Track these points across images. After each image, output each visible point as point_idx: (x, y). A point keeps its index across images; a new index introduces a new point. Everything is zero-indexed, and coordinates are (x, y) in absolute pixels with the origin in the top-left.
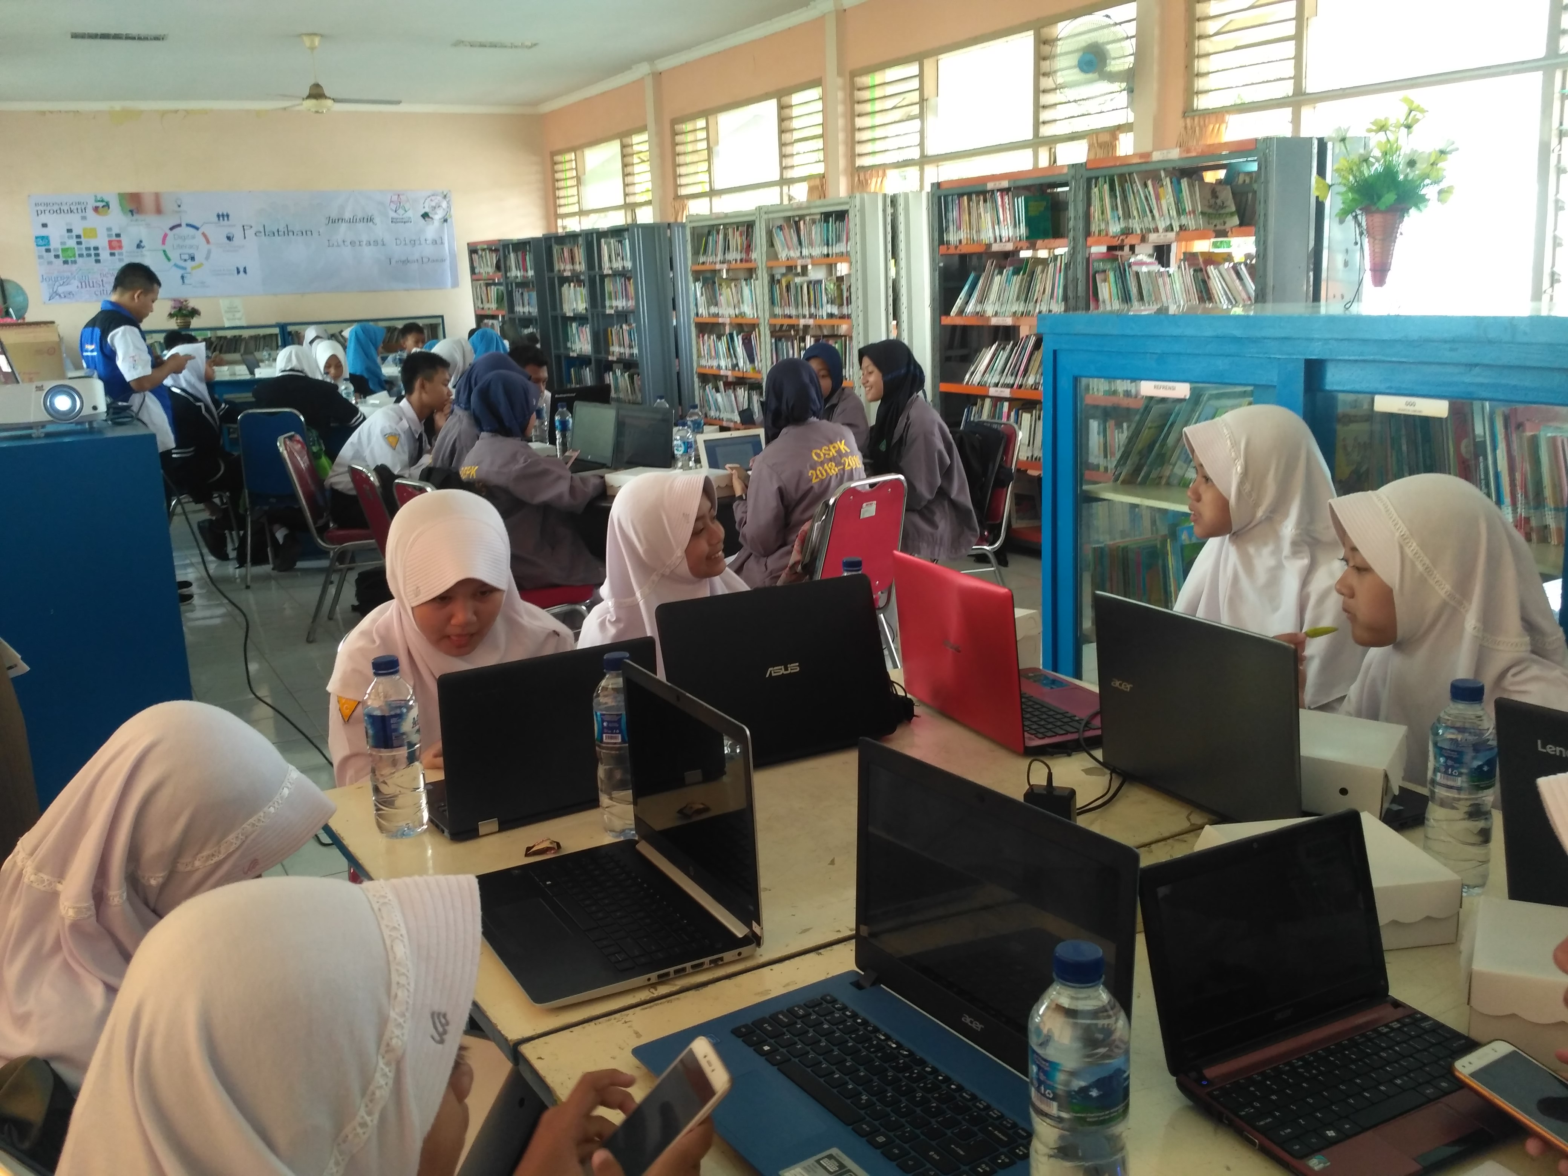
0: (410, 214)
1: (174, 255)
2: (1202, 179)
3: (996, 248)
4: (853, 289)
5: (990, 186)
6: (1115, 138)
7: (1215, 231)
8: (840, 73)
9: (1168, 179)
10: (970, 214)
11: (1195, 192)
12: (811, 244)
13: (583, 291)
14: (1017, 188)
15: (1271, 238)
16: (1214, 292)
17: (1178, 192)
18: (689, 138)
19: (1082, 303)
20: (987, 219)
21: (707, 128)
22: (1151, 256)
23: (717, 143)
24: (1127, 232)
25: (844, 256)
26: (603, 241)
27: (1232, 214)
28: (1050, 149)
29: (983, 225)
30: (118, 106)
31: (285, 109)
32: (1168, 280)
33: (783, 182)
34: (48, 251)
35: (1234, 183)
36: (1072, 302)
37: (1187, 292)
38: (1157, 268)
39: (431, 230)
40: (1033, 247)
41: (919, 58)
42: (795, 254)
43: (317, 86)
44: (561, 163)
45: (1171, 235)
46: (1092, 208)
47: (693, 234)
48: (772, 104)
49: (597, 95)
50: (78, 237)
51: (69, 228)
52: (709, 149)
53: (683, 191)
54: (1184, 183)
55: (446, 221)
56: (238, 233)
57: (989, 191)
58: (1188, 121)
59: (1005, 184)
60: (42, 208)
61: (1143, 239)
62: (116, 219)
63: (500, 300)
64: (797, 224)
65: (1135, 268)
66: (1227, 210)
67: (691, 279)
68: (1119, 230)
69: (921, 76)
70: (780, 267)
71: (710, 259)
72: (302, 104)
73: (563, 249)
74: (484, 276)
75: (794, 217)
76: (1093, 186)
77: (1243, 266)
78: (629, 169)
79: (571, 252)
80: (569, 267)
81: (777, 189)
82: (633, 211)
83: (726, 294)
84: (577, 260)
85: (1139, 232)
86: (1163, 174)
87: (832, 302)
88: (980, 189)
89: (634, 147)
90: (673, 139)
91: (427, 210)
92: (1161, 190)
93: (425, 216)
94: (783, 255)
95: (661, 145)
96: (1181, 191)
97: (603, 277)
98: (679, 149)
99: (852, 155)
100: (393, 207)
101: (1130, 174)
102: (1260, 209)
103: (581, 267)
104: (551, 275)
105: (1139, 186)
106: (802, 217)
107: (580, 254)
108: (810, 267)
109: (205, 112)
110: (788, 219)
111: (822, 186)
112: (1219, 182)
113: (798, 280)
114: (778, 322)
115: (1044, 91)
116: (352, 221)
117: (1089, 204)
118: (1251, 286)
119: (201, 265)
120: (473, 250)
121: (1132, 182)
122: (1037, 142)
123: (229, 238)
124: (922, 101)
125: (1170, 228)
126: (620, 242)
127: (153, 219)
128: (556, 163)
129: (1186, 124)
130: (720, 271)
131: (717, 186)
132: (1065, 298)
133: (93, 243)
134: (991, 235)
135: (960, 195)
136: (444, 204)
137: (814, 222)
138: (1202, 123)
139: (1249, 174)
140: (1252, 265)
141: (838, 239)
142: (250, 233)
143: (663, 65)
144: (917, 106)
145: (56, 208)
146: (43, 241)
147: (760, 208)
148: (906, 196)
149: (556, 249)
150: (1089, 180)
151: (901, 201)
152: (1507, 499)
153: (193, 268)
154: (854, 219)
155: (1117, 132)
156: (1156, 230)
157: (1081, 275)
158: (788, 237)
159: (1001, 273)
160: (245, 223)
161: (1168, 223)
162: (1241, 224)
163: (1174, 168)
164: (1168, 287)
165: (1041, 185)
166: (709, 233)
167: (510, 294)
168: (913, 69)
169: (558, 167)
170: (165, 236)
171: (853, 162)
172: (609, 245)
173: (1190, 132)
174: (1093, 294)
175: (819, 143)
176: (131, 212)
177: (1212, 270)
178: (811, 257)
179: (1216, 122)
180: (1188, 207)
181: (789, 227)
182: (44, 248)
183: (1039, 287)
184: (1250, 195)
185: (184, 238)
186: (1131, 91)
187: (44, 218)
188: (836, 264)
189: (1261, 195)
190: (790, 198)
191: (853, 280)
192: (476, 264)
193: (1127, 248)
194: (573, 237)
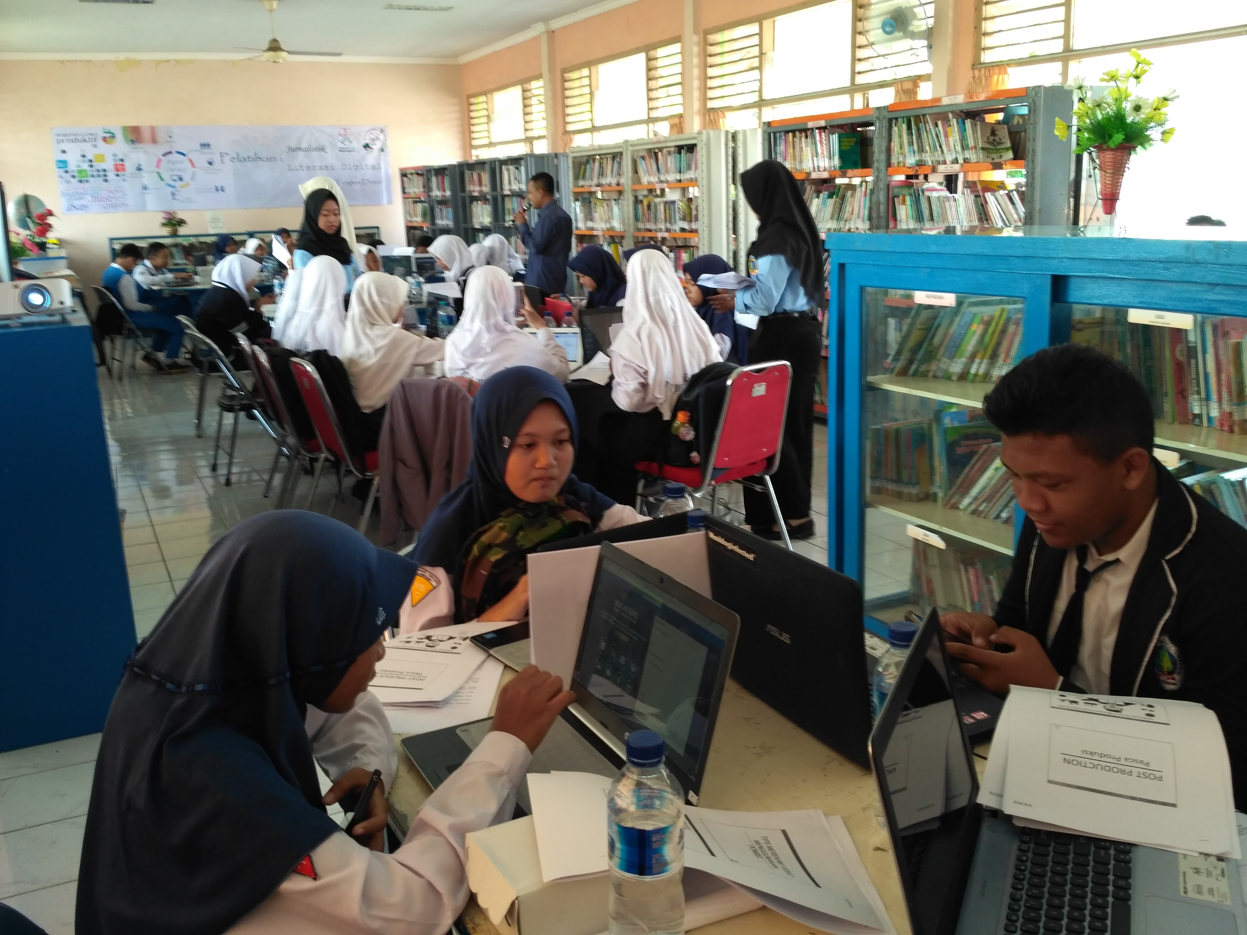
0: (354, 145)
1: (165, 176)
2: (984, 120)
3: (814, 176)
4: (700, 209)
5: (810, 125)
6: (916, 86)
7: (992, 164)
8: (696, 32)
9: (955, 120)
10: (794, 147)
11: (977, 131)
12: (667, 171)
13: (488, 208)
14: (832, 127)
15: (1038, 169)
16: (991, 214)
17: (962, 131)
18: (576, 84)
19: (883, 223)
20: (807, 151)
21: (590, 77)
22: (941, 184)
23: (597, 88)
24: (920, 164)
25: (694, 182)
26: (504, 167)
27: (1007, 149)
28: (864, 94)
29: (805, 157)
30: (122, 56)
31: (250, 59)
32: (952, 203)
33: (651, 120)
34: (67, 172)
35: (1010, 124)
36: (875, 221)
37: (969, 214)
38: (946, 193)
39: (371, 158)
40: (844, 175)
41: (759, 19)
42: (654, 179)
43: (275, 41)
44: (476, 104)
45: (957, 167)
46: (892, 144)
47: (574, 163)
48: (642, 56)
49: (504, 50)
50: (91, 161)
51: (83, 154)
52: (591, 94)
53: (570, 128)
54: (968, 123)
55: (382, 150)
56: (216, 159)
57: (809, 129)
58: (976, 72)
59: (822, 123)
60: (61, 138)
61: (934, 170)
62: (120, 147)
63: (424, 215)
64: (656, 154)
65: (927, 193)
66: (1003, 146)
67: (572, 198)
68: (914, 162)
69: (760, 34)
70: (643, 189)
71: (587, 183)
72: (262, 56)
73: (472, 174)
74: (413, 195)
75: (654, 149)
76: (894, 125)
77: (1015, 193)
78: (528, 110)
79: (479, 176)
80: (477, 188)
81: (645, 126)
82: (531, 143)
83: (600, 212)
84: (484, 183)
85: (930, 164)
86: (950, 115)
87: (684, 219)
88: (803, 127)
89: (532, 91)
90: (563, 85)
91: (368, 142)
92: (949, 129)
93: (367, 146)
94: (645, 179)
95: (553, 90)
96: (965, 130)
97: (504, 197)
98: (568, 93)
99: (705, 99)
100: (341, 138)
101: (924, 115)
102: (1029, 146)
103: (486, 189)
104: (463, 194)
105: (931, 125)
106: (661, 149)
107: (486, 177)
108: (667, 190)
109: (192, 62)
110: (649, 151)
111: (680, 123)
112: (998, 123)
113: (658, 200)
114: (640, 235)
115: (860, 47)
116: (307, 150)
117: (890, 140)
118: (1021, 209)
119: (188, 184)
120: (404, 174)
121: (926, 122)
122: (853, 89)
123: (210, 163)
124: (762, 54)
125: (955, 161)
126: (517, 168)
127: (148, 147)
128: (471, 104)
129: (974, 74)
130: (595, 193)
131: (597, 124)
132: (870, 218)
133: (102, 166)
134: (811, 165)
135: (787, 132)
136: (382, 137)
137: (669, 153)
138: (987, 74)
139: (1022, 116)
140: (1023, 192)
141: (689, 168)
142: (227, 159)
143: (555, 24)
144: (757, 59)
145: (72, 137)
146: (63, 164)
147: (626, 142)
148: (745, 132)
149: (467, 173)
150: (890, 120)
151: (740, 137)
152: (1214, 397)
153: (182, 187)
154: (701, 151)
155: (919, 81)
156: (945, 162)
157: (882, 198)
158: (649, 166)
159: (818, 197)
160: (223, 151)
161: (954, 157)
162: (1015, 158)
163: (962, 111)
164: (953, 210)
165: (852, 124)
166: (587, 162)
167: (432, 209)
168: (754, 28)
169: (473, 108)
170: (159, 161)
171: (705, 104)
172: (508, 170)
173: (977, 81)
174: (893, 215)
175: (678, 89)
176: (133, 141)
177: (989, 196)
178: (667, 182)
179: (1000, 73)
180: (971, 143)
181: (650, 157)
182: (62, 170)
183: (848, 209)
184: (1023, 134)
185: (173, 163)
186: (930, 47)
187: (64, 146)
188: (688, 188)
189: (1030, 134)
190: (656, 134)
191: (700, 201)
192: (406, 186)
193: (921, 177)
194: (481, 164)
